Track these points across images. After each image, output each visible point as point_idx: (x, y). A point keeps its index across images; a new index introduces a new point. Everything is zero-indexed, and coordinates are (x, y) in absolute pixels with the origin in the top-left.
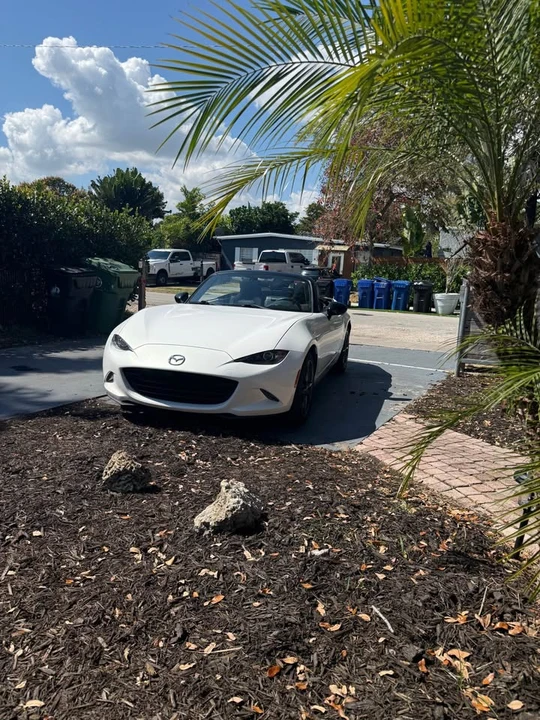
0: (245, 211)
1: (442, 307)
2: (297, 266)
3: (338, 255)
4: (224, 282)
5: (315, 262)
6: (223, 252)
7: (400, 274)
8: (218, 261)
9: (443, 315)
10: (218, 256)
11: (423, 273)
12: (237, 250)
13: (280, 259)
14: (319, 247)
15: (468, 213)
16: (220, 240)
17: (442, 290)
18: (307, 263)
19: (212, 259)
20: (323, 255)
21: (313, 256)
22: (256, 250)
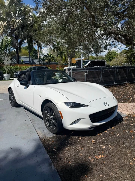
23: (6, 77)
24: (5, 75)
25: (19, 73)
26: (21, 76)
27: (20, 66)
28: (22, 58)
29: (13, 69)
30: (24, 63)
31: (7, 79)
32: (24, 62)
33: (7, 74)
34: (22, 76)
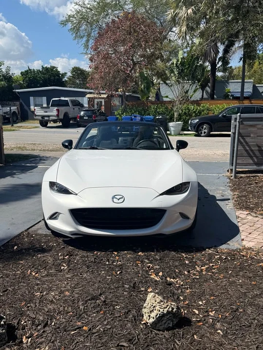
0: (31, 72)
1: (174, 131)
2: (77, 108)
3: (101, 100)
4: (24, 121)
5: (86, 105)
6: (21, 101)
7: (145, 112)
8: (18, 106)
9: (176, 135)
10: (18, 103)
11: (158, 110)
12: (32, 99)
13: (66, 104)
14: (88, 96)
15: (176, 73)
16: (18, 92)
17: (171, 120)
18: (82, 106)
19: (14, 105)
20: (91, 100)
21: (85, 101)
22: (44, 99)
23: (172, 129)
24: (171, 124)
25: (197, 120)
26: (201, 128)
27: (210, 104)
28: (230, 83)
29: (195, 112)
30: (232, 96)
31: (174, 133)
32: (232, 94)
33: (176, 121)
34: (203, 128)
